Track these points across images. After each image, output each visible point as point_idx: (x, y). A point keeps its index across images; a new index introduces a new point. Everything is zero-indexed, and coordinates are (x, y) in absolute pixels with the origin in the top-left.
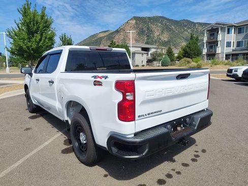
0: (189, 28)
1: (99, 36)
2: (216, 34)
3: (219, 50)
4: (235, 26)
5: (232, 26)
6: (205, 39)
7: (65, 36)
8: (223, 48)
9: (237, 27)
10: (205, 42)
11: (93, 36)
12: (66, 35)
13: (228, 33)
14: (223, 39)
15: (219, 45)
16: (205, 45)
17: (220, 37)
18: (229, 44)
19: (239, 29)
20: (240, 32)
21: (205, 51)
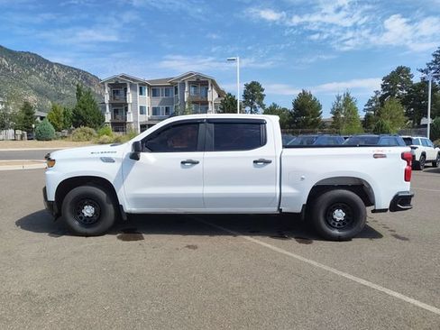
0: (41, 70)
2: (122, 92)
3: (130, 118)
4: (148, 85)
5: (145, 84)
6: (107, 99)
8: (135, 115)
9: (151, 86)
10: (107, 102)
13: (141, 94)
14: (135, 102)
15: (129, 110)
16: (107, 107)
17: (130, 98)
18: (142, 111)
19: (154, 91)
20: (154, 95)
21: (108, 118)
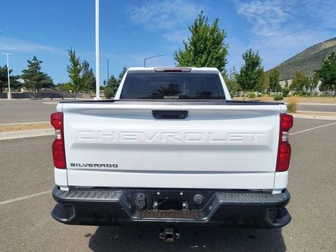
1: (323, 47)
7: (250, 52)
11: (312, 48)
12: (252, 51)
